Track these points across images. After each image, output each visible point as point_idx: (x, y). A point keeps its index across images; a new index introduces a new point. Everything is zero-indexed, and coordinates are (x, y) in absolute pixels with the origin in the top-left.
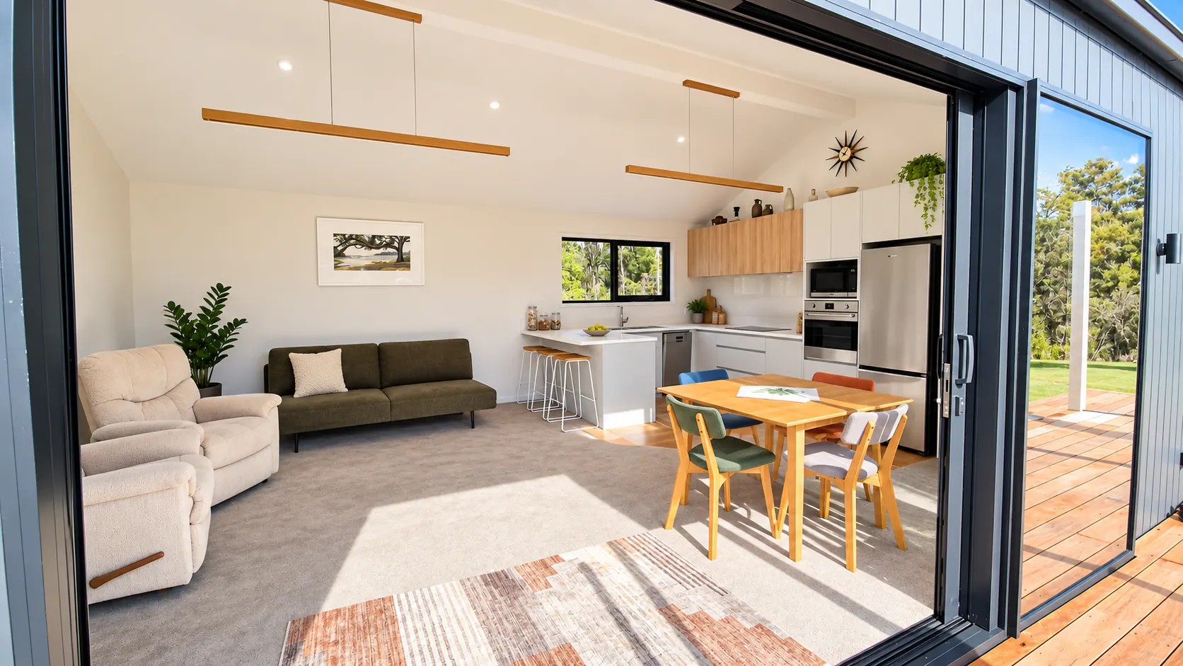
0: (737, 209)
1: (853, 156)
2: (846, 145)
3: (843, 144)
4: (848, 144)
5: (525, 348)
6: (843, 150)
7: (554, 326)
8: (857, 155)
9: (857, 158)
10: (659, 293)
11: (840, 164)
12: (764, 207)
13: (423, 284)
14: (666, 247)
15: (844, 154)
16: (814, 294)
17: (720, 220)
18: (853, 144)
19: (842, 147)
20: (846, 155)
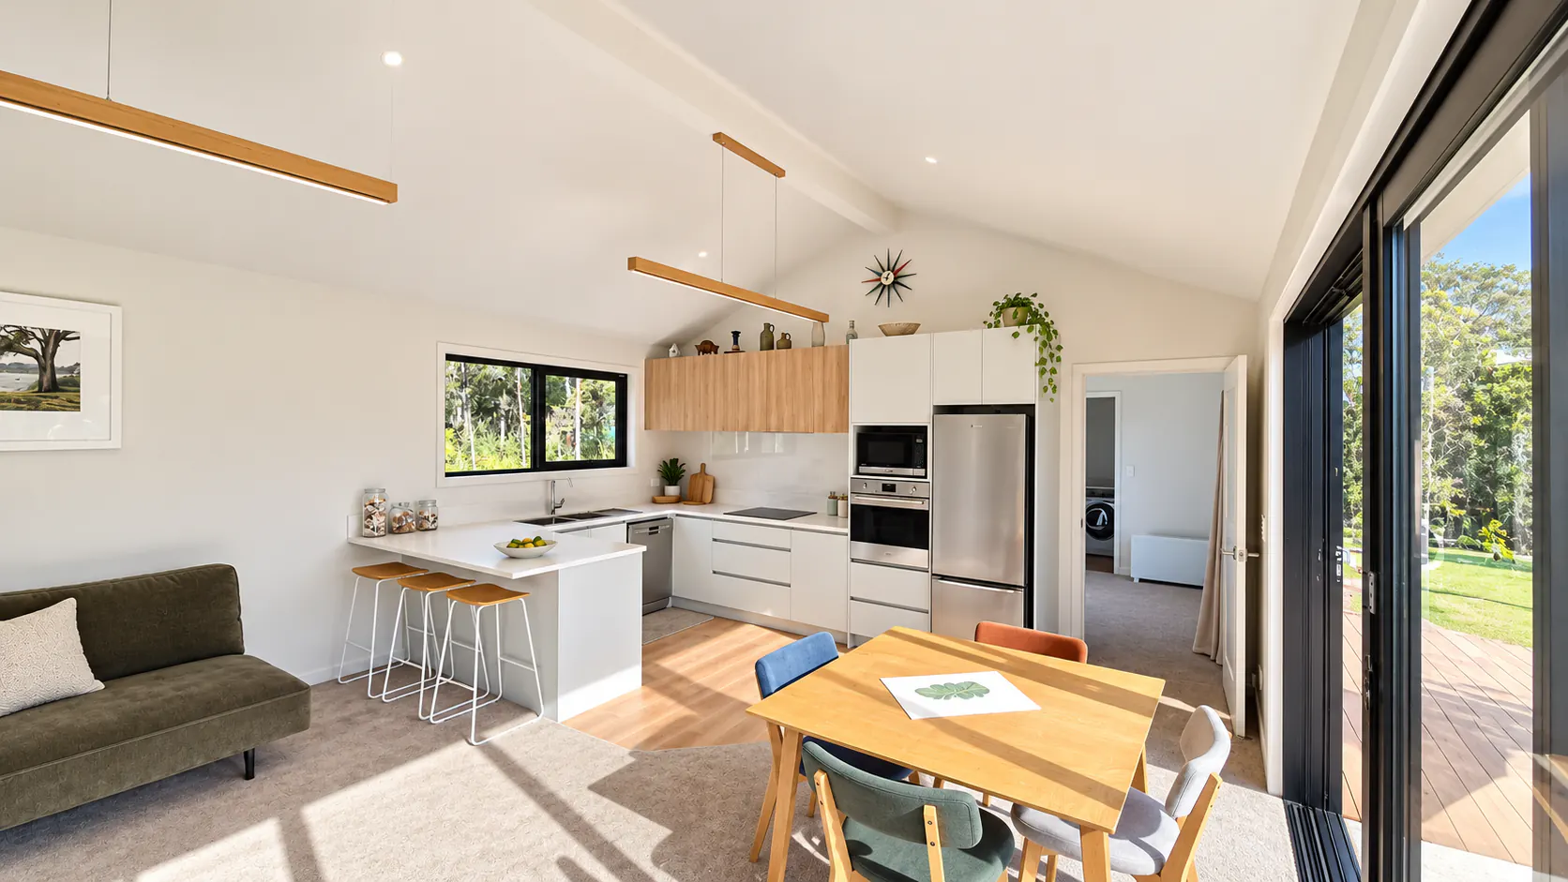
0: (736, 334)
1: (895, 283)
2: (889, 269)
3: (886, 268)
4: (891, 266)
5: (357, 571)
6: (885, 275)
7: (423, 524)
8: (901, 280)
9: (902, 285)
10: (612, 456)
11: (881, 288)
12: (777, 337)
13: (116, 443)
14: (621, 381)
15: (887, 278)
16: (863, 469)
17: (708, 348)
18: (897, 267)
19: (884, 271)
20: (888, 279)
